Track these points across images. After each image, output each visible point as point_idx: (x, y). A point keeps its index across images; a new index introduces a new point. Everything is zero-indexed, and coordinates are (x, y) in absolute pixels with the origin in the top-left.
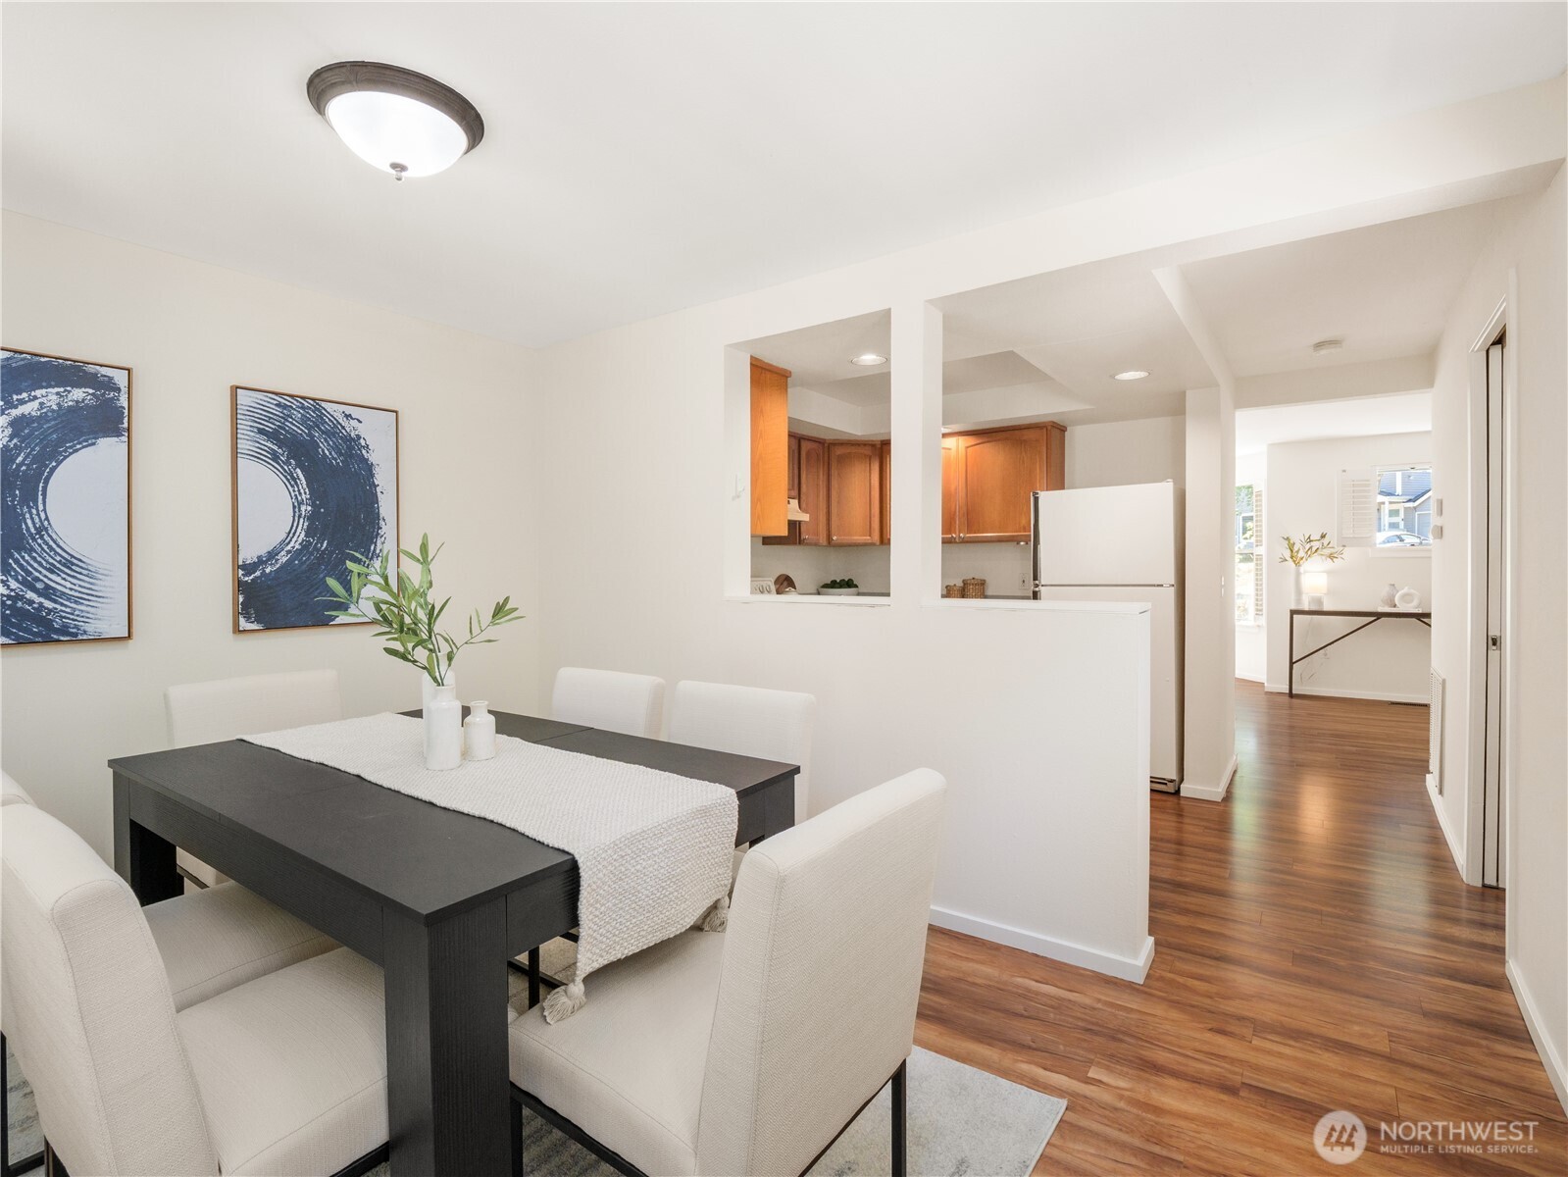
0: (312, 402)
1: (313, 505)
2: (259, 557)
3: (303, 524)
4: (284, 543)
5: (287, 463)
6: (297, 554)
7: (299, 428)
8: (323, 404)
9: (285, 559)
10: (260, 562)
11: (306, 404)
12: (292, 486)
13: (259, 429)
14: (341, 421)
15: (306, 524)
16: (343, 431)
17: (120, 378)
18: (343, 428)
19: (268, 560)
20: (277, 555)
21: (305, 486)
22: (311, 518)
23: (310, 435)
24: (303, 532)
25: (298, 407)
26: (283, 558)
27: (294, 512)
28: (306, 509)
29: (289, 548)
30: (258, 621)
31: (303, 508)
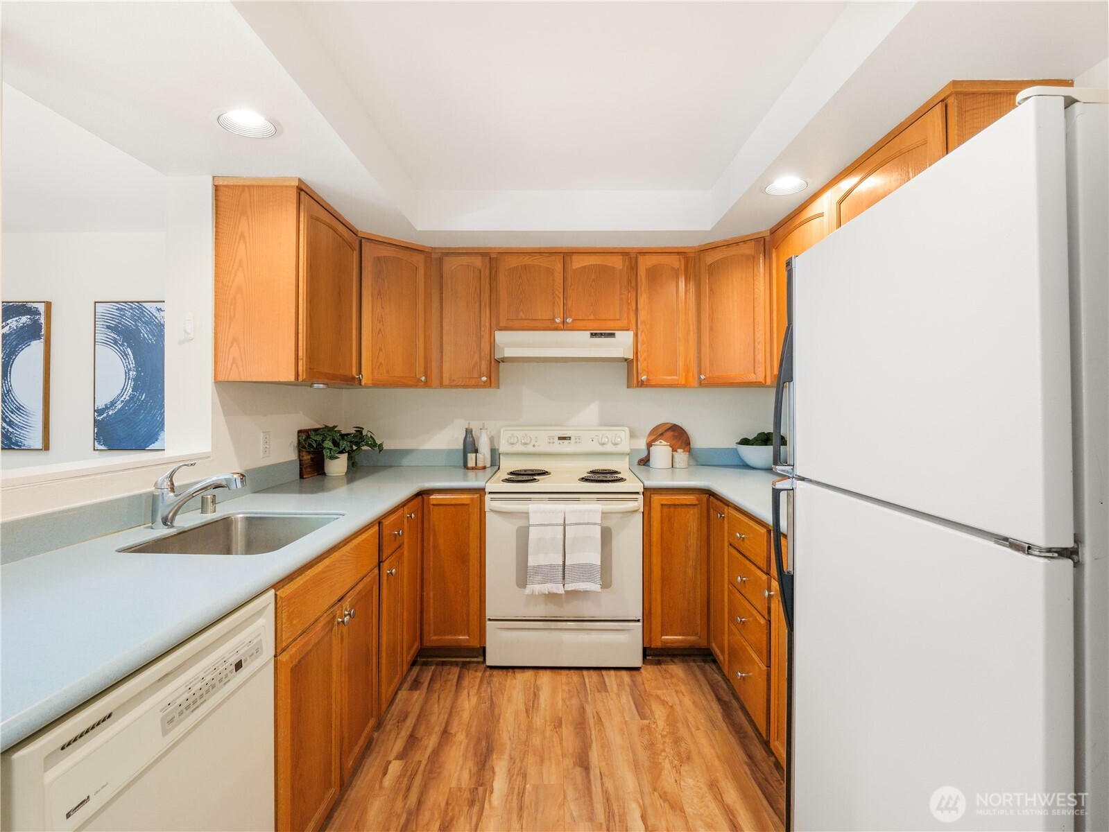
0: (137, 304)
1: (137, 371)
2: (106, 405)
3: (131, 383)
4: (120, 395)
5: (122, 345)
6: (127, 403)
7: (129, 322)
8: (144, 304)
9: (120, 406)
10: (107, 408)
11: (134, 306)
12: (125, 359)
13: (107, 326)
14: (154, 314)
15: (133, 383)
16: (156, 320)
17: (42, 307)
18: (156, 318)
19: (111, 407)
20: (115, 403)
21: (132, 359)
22: (135, 380)
23: (136, 326)
24: (131, 389)
25: (129, 308)
26: (119, 406)
27: (126, 376)
28: (133, 374)
29: (122, 399)
30: (104, 444)
31: (131, 373)
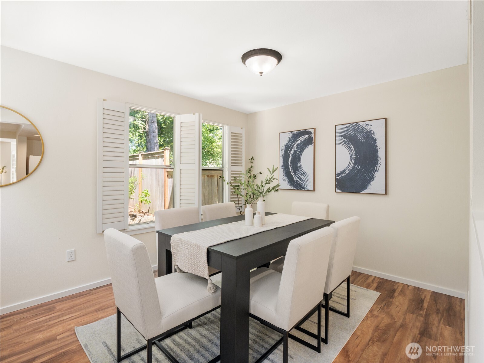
0: (355, 124)
1: (356, 155)
2: (341, 172)
3: (353, 161)
4: (347, 167)
5: (348, 144)
6: (351, 171)
7: (352, 132)
8: (359, 123)
9: (348, 172)
10: (341, 173)
11: (354, 125)
12: (350, 150)
13: (341, 135)
14: (365, 127)
15: (354, 161)
16: (366, 130)
17: (312, 131)
18: (366, 129)
19: (343, 172)
20: (345, 171)
21: (353, 150)
22: (355, 159)
23: (355, 134)
24: (353, 164)
25: (352, 126)
26: (347, 172)
27: (350, 158)
28: (354, 157)
29: (349, 169)
30: (340, 189)
31: (353, 157)
